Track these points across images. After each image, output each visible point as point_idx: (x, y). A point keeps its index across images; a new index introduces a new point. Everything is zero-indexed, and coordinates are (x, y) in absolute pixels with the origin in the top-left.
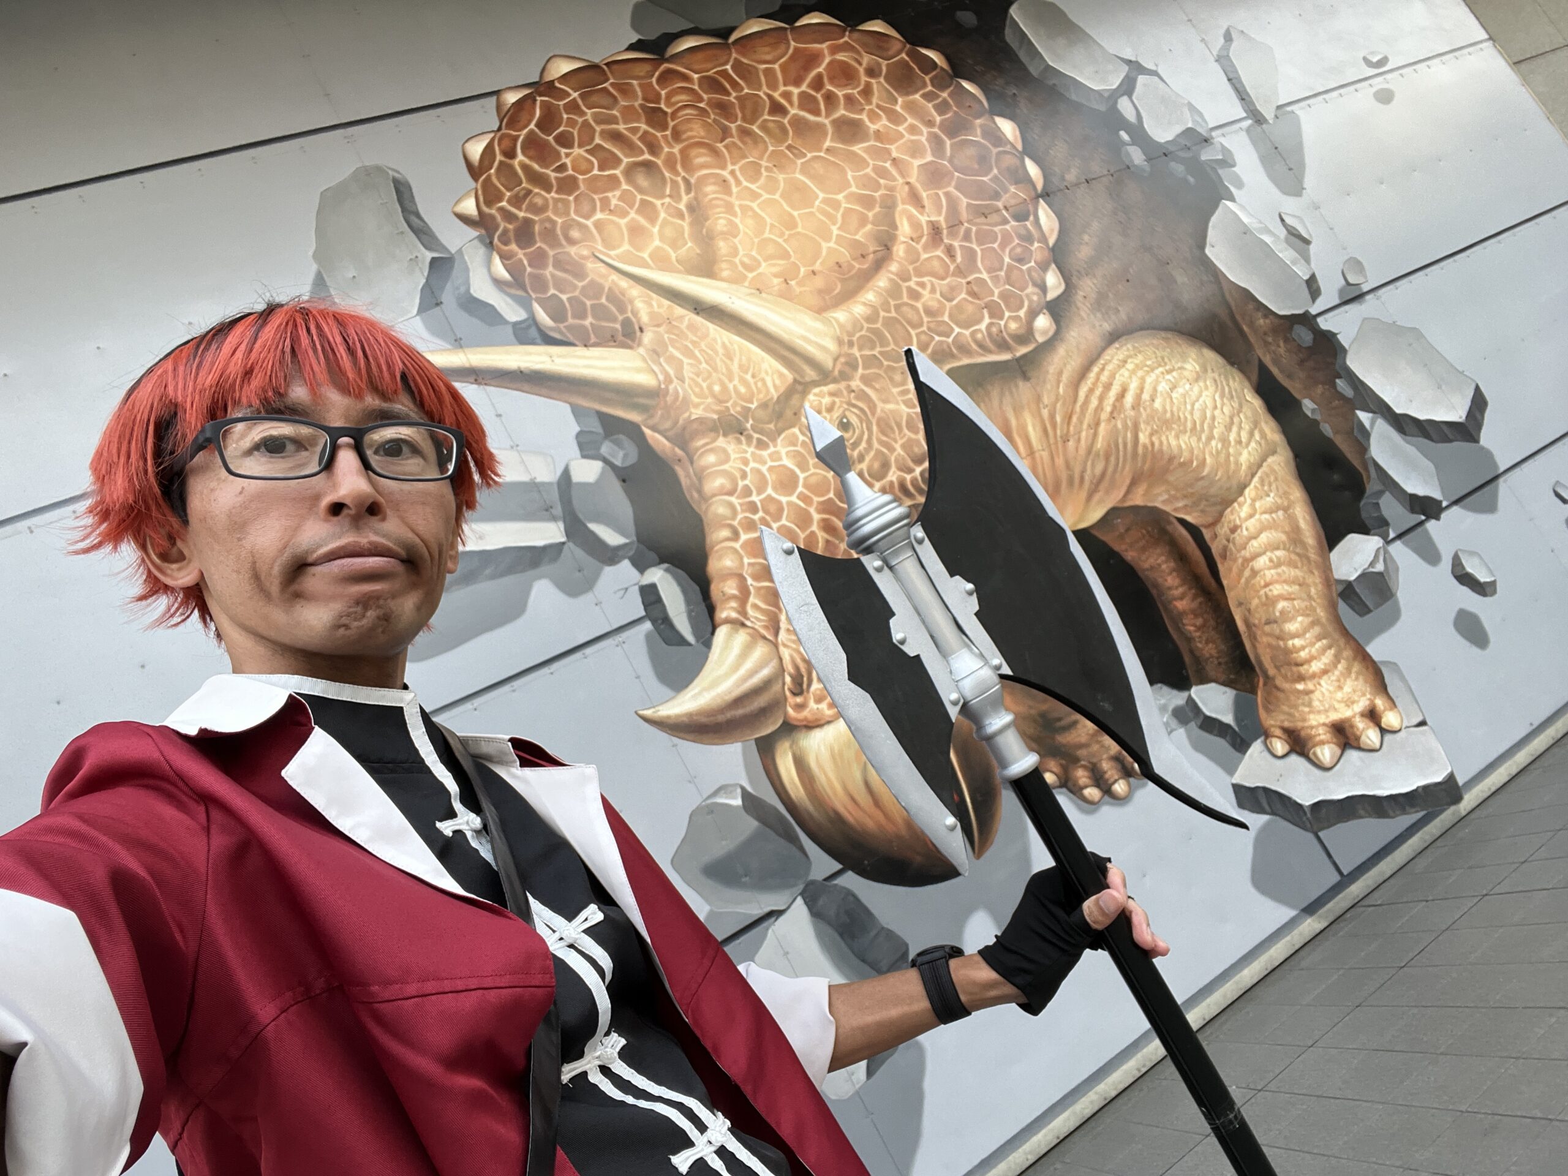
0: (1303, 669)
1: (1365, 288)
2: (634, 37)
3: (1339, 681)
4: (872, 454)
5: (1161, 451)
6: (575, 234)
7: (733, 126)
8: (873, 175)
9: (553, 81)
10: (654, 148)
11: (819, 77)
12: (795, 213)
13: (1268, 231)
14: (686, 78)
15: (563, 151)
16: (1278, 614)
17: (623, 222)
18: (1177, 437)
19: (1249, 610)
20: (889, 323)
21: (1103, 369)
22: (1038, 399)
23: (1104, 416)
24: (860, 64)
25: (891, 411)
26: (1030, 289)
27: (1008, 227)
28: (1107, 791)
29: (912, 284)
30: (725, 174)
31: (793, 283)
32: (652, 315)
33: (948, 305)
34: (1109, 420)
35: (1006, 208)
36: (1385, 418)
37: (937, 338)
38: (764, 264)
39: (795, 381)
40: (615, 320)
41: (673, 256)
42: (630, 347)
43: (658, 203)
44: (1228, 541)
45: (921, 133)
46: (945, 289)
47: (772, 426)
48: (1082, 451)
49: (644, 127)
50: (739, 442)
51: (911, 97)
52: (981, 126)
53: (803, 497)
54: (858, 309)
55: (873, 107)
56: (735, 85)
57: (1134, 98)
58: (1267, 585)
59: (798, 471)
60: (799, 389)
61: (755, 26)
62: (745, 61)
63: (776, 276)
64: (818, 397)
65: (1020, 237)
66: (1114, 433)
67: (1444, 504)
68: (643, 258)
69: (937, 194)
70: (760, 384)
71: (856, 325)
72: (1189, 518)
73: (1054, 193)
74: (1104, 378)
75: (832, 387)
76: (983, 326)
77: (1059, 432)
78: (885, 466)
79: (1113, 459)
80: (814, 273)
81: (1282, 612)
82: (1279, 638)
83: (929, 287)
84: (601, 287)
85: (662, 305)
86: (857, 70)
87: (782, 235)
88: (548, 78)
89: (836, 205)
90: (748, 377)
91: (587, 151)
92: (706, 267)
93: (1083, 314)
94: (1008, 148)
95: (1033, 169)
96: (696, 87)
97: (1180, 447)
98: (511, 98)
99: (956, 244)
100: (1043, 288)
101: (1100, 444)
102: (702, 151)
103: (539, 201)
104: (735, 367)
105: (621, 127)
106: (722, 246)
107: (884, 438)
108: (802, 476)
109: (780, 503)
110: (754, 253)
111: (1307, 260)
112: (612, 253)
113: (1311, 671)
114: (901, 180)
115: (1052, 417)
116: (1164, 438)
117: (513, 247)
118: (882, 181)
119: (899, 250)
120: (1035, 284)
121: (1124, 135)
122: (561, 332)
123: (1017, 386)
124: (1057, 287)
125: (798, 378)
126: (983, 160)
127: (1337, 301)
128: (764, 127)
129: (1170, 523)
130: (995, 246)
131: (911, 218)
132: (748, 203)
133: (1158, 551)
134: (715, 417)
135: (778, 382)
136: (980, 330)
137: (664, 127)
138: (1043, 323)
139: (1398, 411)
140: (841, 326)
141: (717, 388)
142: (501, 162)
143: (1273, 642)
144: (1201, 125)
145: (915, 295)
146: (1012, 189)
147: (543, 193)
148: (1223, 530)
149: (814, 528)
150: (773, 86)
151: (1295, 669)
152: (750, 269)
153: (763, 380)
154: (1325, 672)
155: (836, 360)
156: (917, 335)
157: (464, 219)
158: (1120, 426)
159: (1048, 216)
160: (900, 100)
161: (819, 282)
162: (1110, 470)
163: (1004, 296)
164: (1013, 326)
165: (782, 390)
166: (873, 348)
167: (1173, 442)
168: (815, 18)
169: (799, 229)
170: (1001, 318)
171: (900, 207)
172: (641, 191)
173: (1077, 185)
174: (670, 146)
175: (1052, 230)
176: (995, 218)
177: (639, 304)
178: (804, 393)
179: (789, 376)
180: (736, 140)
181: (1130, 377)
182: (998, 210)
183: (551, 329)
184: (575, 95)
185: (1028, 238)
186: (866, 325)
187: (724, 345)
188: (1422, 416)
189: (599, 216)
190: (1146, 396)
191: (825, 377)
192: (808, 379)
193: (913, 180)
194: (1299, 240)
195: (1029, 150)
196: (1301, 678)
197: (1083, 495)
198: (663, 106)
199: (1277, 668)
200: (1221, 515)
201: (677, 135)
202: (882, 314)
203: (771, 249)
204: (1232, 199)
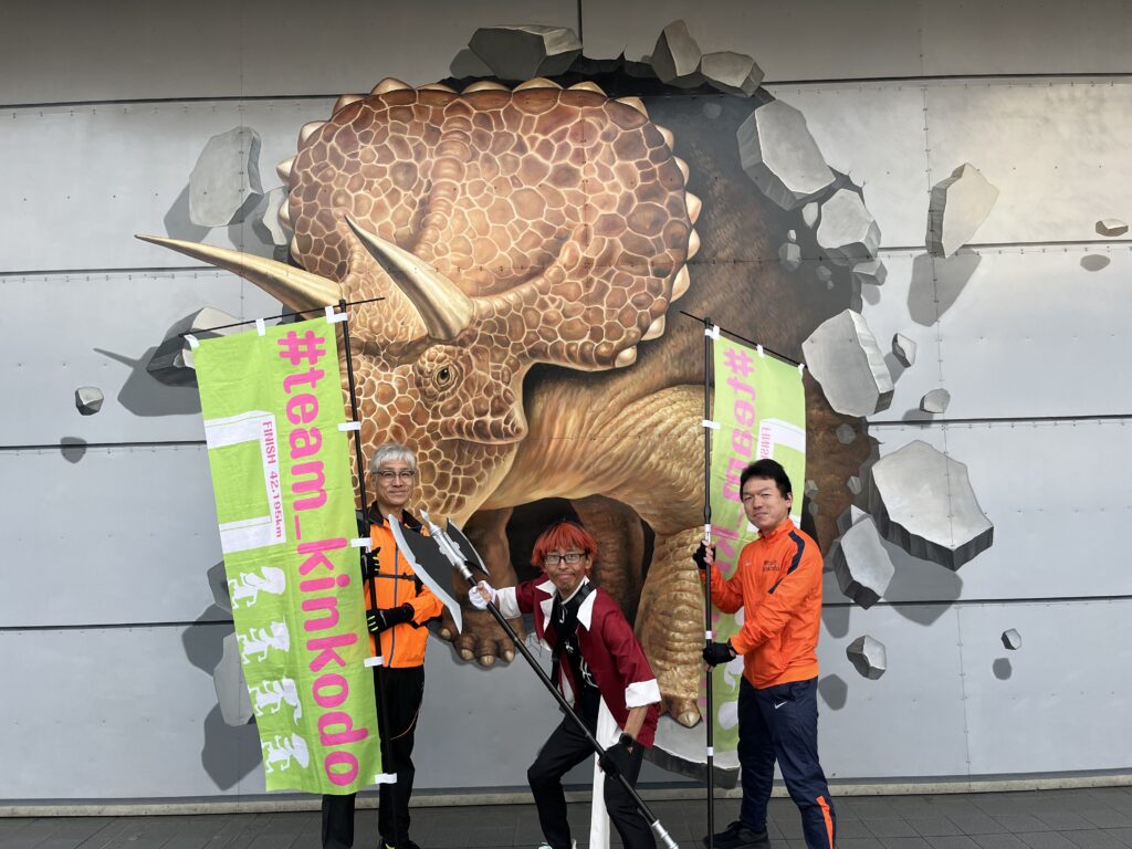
0: (669, 654)
1: (936, 417)
2: (447, 75)
3: (692, 673)
4: (451, 398)
5: (661, 472)
6: (341, 200)
7: (482, 153)
8: (563, 212)
9: (378, 96)
10: (419, 155)
11: (565, 131)
12: (491, 225)
13: (875, 345)
14: (467, 111)
15: (362, 144)
16: (675, 611)
17: (374, 200)
18: (681, 467)
19: (655, 600)
20: (514, 318)
21: (652, 402)
22: (590, 405)
23: (632, 433)
24: (602, 128)
25: (480, 376)
26: (635, 329)
27: (645, 278)
28: (478, 658)
29: (546, 298)
30: (458, 185)
31: (463, 272)
32: (361, 266)
33: (563, 319)
34: (635, 437)
35: (652, 264)
36: (876, 519)
37: (541, 340)
38: (450, 253)
39: (428, 335)
40: (336, 261)
41: (394, 230)
42: (336, 281)
43: (403, 193)
44: (671, 550)
45: (618, 191)
46: (568, 308)
47: (396, 358)
48: (600, 450)
49: (421, 139)
50: (371, 361)
51: (627, 162)
52: (671, 197)
53: (392, 409)
54: (497, 302)
55: (593, 163)
56: (500, 123)
57: (823, 207)
58: (681, 590)
59: (397, 391)
60: (428, 341)
61: (537, 84)
62: (516, 108)
63: (454, 263)
64: (437, 351)
65: (651, 289)
66: (633, 447)
67: (881, 600)
68: (374, 227)
69: (604, 240)
70: (404, 330)
71: (490, 313)
72: (651, 524)
73: (700, 263)
74: (648, 408)
75: (449, 347)
76: (580, 342)
77: (590, 431)
78: (455, 409)
79: (619, 463)
80: (481, 269)
81: (680, 612)
82: (665, 626)
83: (557, 303)
84: (339, 238)
85: (370, 259)
86: (596, 132)
87: (474, 236)
88: (377, 93)
89: (522, 226)
90: (399, 323)
91: (376, 148)
92: (410, 244)
93: (664, 358)
94: (684, 219)
95: (694, 241)
96: (471, 120)
97: (678, 475)
98: (347, 101)
99: (596, 279)
100: (644, 330)
101: (616, 451)
102: (451, 165)
103: (330, 173)
104: (394, 315)
105: (406, 137)
106: (429, 233)
107: (465, 391)
108: (398, 395)
109: (375, 406)
110: (448, 244)
111: (895, 378)
112: (357, 218)
113: (675, 657)
114: (582, 222)
115: (592, 419)
116: (669, 465)
117: (301, 199)
118: (567, 219)
119: (551, 272)
120: (639, 326)
121: (793, 234)
122: (301, 259)
123: (579, 391)
124: (656, 333)
125: (431, 334)
126: (656, 224)
127: (900, 419)
128: (503, 159)
129: (634, 521)
130: (626, 289)
131: (573, 251)
132: (462, 209)
133: (613, 535)
134: (365, 340)
135: (416, 332)
136: (577, 344)
137: (434, 143)
138: (628, 354)
139: (892, 519)
140: (479, 310)
141: (375, 323)
142: (320, 143)
143: (659, 627)
144: (872, 242)
145: (544, 305)
146: (667, 251)
147: (335, 169)
148: (672, 542)
149: (388, 429)
150: (526, 131)
151: (663, 650)
152: (438, 253)
153: (407, 328)
154: (685, 663)
155: (462, 331)
156: (528, 333)
157: (281, 174)
158: (641, 443)
159: (683, 279)
160: (617, 162)
161: (481, 276)
162: (614, 469)
163: (610, 327)
164: (603, 349)
165: (416, 338)
166: (492, 332)
167: (675, 470)
168: (586, 87)
169: (488, 237)
170: (597, 341)
171: (570, 241)
172: (396, 182)
173: (724, 262)
174: (431, 156)
175: (679, 291)
176: (640, 268)
177: (356, 256)
178: (430, 345)
179: (426, 330)
180: (478, 164)
181: (671, 415)
182: (645, 263)
183: (297, 256)
184: (388, 108)
185: (657, 291)
186: (496, 315)
187: (395, 299)
188: (912, 531)
189: (362, 192)
190: (675, 431)
191: (449, 339)
192: (437, 337)
193: (590, 224)
194: (899, 360)
195: (701, 226)
196: (664, 658)
197: (581, 478)
198: (441, 128)
199: (650, 643)
200: (679, 531)
201: (440, 151)
202: (513, 311)
203: (460, 245)
204: (859, 310)
